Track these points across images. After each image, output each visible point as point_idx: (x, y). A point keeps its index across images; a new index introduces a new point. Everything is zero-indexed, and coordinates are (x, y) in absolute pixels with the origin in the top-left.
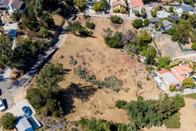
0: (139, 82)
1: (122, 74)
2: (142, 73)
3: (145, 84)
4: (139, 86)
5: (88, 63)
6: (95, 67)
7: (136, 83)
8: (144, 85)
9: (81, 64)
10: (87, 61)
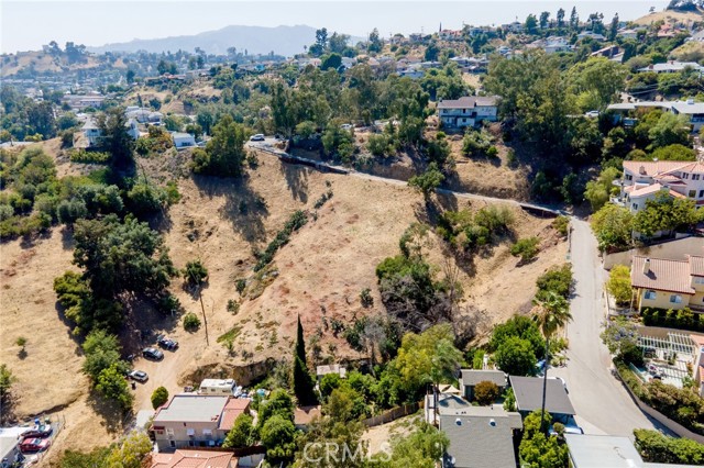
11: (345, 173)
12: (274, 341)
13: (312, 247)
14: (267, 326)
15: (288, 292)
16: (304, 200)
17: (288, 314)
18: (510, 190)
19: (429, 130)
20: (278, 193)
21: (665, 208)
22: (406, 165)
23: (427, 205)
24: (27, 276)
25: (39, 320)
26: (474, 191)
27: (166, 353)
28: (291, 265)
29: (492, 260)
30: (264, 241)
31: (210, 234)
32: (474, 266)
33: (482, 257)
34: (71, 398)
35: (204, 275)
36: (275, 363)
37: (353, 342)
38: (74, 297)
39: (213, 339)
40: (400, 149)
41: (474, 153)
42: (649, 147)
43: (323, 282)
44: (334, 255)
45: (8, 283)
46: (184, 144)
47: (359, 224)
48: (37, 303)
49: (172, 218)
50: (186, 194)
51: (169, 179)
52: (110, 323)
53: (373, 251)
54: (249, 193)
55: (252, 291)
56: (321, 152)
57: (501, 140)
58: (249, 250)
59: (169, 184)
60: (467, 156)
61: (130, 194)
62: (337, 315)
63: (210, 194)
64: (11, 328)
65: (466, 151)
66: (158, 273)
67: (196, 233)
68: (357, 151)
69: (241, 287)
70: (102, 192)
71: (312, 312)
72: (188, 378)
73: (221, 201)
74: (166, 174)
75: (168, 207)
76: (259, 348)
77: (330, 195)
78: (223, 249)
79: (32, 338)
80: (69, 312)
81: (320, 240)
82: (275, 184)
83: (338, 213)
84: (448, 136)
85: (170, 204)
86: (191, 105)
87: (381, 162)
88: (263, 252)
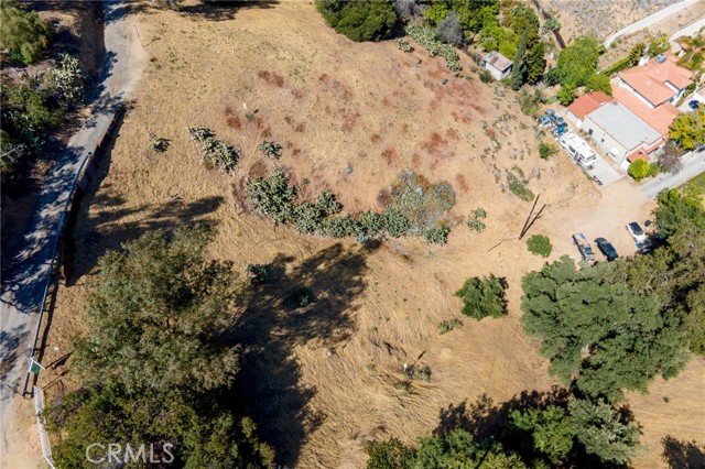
0: (515, 173)
1: (443, 157)
2: (512, 129)
3: (539, 176)
4: (518, 189)
5: (290, 145)
6: (323, 153)
7: (504, 181)
8: (534, 180)
9: (260, 155)
10: (281, 133)
12: (506, 117)
13: (347, 128)
15: (436, 137)
16: (214, 203)
17: (467, 120)
28: (388, 155)
63: (301, 399)
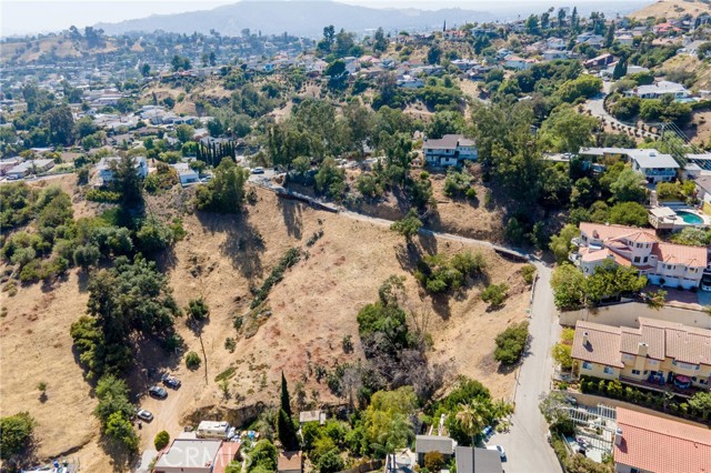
11: (336, 212)
14: (260, 368)
15: (278, 334)
17: (278, 357)
18: (486, 232)
19: (414, 168)
20: (274, 229)
21: (609, 276)
22: (391, 205)
23: (408, 247)
24: (47, 320)
25: (57, 364)
26: (453, 231)
27: (169, 391)
28: (283, 305)
29: (466, 302)
30: (261, 277)
31: (212, 269)
32: (449, 308)
33: (457, 300)
34: (85, 440)
35: (205, 312)
36: (264, 406)
37: (334, 388)
38: (88, 342)
39: (211, 378)
40: (387, 188)
41: (455, 193)
42: (611, 200)
43: (310, 325)
44: (321, 298)
45: (31, 328)
46: (189, 181)
47: (345, 267)
48: (56, 347)
49: (177, 256)
50: (190, 231)
51: (175, 216)
52: (119, 368)
53: (357, 295)
54: (248, 229)
55: (248, 329)
56: (315, 188)
57: (480, 180)
58: (246, 286)
59: (174, 221)
60: (448, 196)
61: (139, 234)
62: (321, 360)
63: (212, 230)
64: (33, 372)
65: (447, 191)
66: (164, 315)
67: (199, 269)
68: (347, 190)
69: (238, 325)
70: (113, 234)
71: (299, 356)
72: (188, 418)
73: (222, 237)
74: (172, 211)
75: (173, 244)
76: (250, 391)
77: (321, 234)
78: (222, 286)
79: (51, 382)
80: (83, 357)
81: (310, 281)
82: (272, 220)
83: (327, 254)
84: (431, 175)
85: (175, 241)
86: (202, 106)
87: (368, 202)
88: (259, 288)
